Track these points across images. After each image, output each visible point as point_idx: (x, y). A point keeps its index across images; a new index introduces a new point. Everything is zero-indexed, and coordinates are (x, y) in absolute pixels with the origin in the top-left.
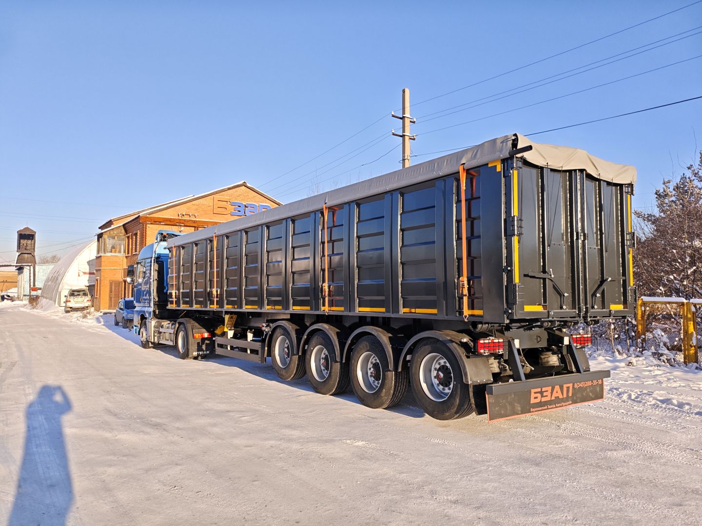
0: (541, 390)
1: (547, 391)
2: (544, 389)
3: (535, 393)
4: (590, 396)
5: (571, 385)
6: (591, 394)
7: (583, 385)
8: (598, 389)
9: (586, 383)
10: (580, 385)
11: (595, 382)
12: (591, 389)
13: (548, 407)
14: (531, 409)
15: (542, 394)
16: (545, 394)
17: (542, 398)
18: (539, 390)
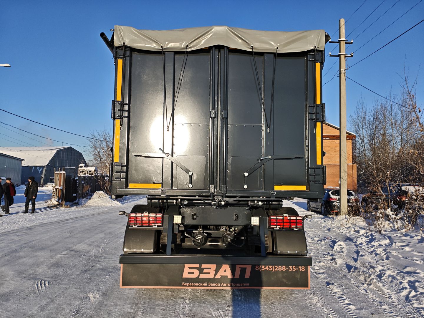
0: (200, 266)
1: (210, 268)
2: (203, 266)
3: (190, 268)
4: (283, 282)
5: (248, 267)
6: (284, 280)
7: (270, 269)
8: (298, 276)
9: (276, 267)
10: (266, 269)
11: (292, 268)
12: (284, 275)
13: (208, 284)
14: (183, 283)
15: (201, 271)
16: (205, 271)
17: (201, 275)
18: (197, 266)
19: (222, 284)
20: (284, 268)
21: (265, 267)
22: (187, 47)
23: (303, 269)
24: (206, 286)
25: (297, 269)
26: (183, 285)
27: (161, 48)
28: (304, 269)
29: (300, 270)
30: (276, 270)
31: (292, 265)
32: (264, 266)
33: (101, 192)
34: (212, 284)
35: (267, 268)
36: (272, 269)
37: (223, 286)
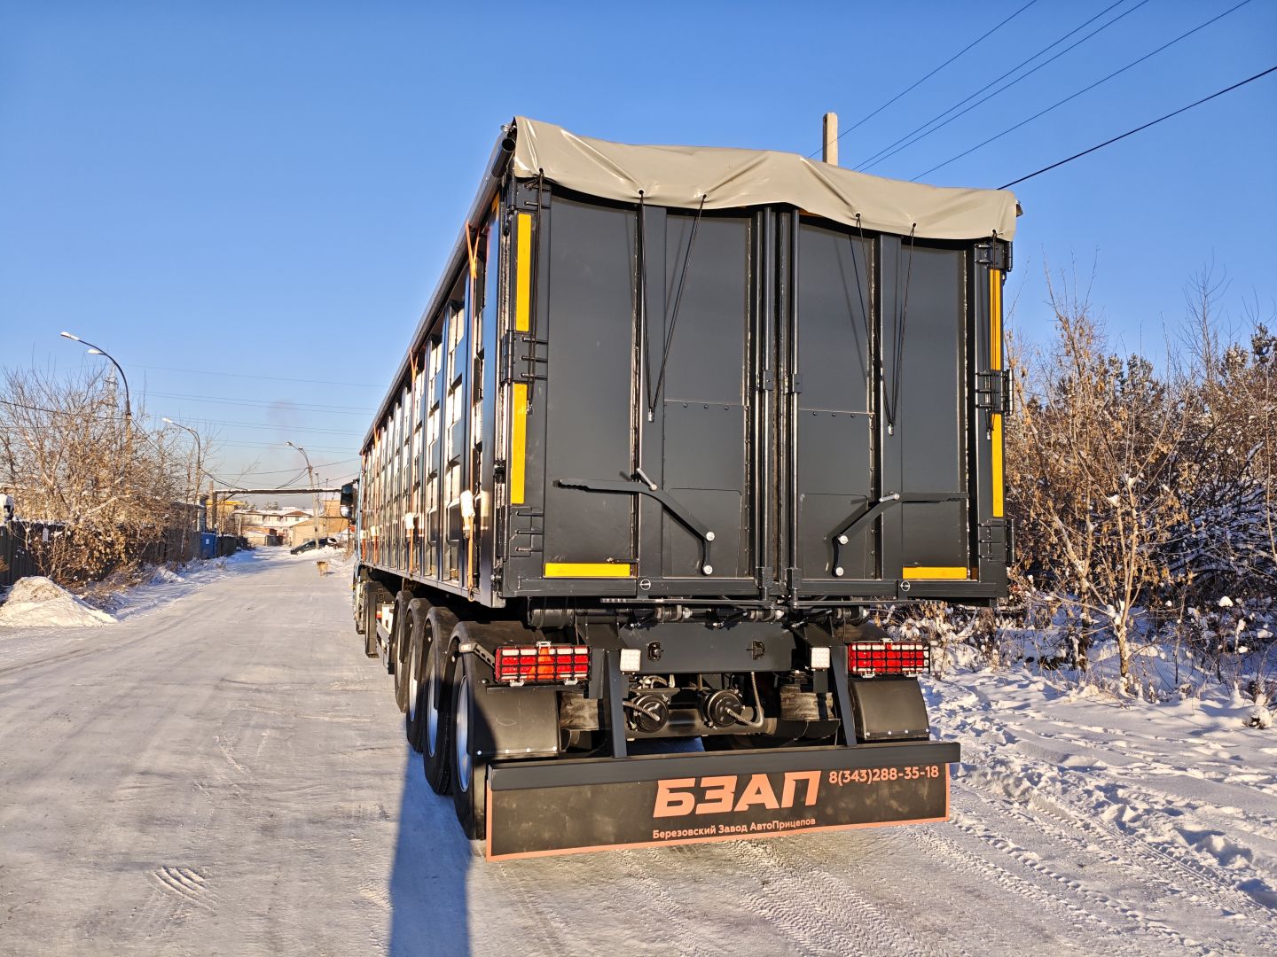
0: (698, 783)
1: (721, 787)
2: (705, 782)
3: (672, 790)
4: (890, 807)
5: (814, 777)
6: (894, 804)
7: (863, 778)
8: (924, 791)
9: (876, 773)
10: (853, 777)
11: (912, 772)
12: (894, 791)
13: (718, 829)
14: (655, 832)
15: (699, 794)
16: (709, 795)
17: (699, 805)
18: (691, 782)
19: (753, 826)
20: (892, 774)
21: (851, 775)
22: (705, 200)
23: (933, 772)
24: (713, 835)
25: (923, 773)
26: (655, 837)
27: (640, 196)
28: (936, 771)
29: (929, 776)
30: (876, 779)
31: (912, 766)
32: (849, 772)
33: (40, 581)
34: (727, 828)
35: (855, 777)
36: (866, 776)
37: (754, 831)
